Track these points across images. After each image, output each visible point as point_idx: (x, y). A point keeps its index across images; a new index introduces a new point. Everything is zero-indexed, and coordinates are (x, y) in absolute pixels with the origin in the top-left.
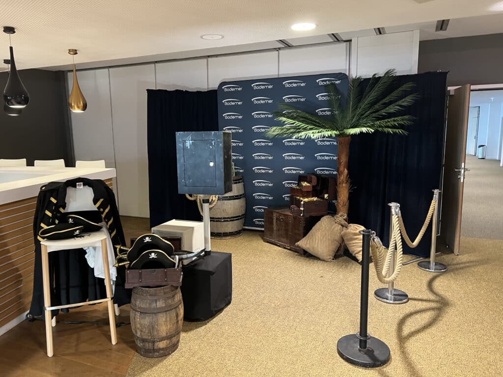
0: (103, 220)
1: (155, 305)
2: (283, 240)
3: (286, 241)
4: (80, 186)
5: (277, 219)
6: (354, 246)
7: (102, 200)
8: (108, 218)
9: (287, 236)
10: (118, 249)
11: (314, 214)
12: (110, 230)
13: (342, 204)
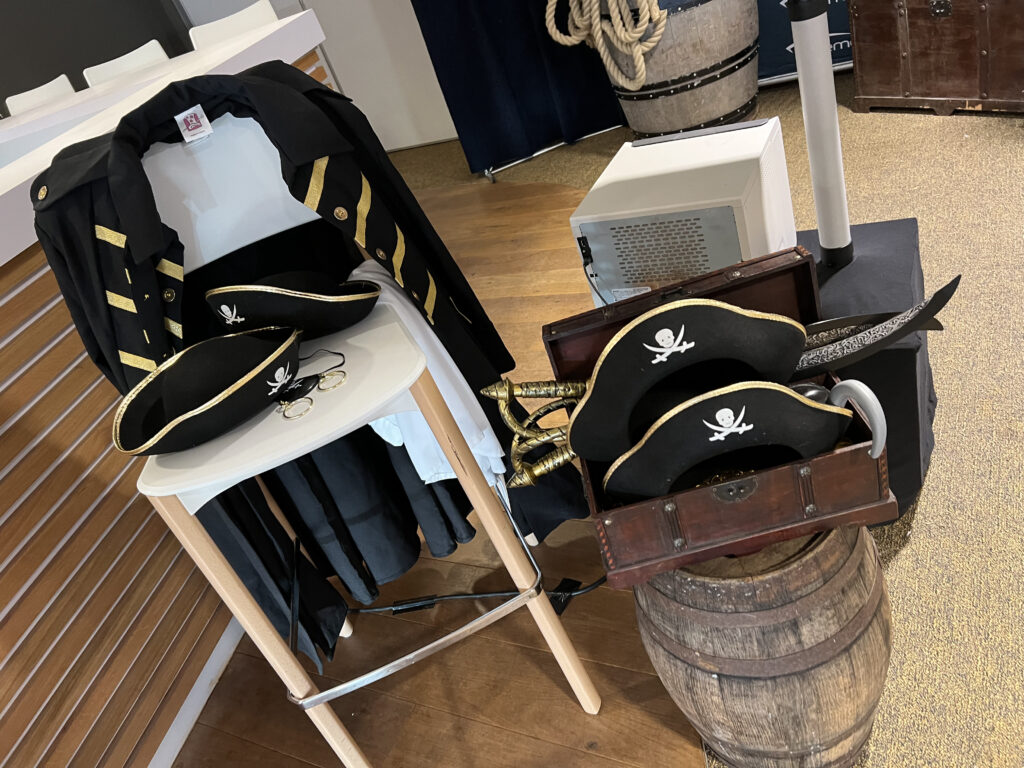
0: (365, 254)
1: (792, 640)
3: (964, 86)
4: (198, 128)
5: (913, 13)
7: (321, 165)
8: (380, 241)
9: (966, 62)
10: (502, 406)
12: (414, 292)
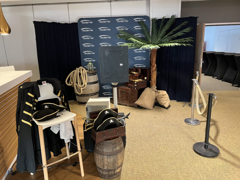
1: (115, 149)
2: (125, 102)
3: (127, 102)
5: (121, 92)
6: (162, 101)
7: (60, 91)
9: (127, 99)
11: (142, 87)
13: (154, 81)
